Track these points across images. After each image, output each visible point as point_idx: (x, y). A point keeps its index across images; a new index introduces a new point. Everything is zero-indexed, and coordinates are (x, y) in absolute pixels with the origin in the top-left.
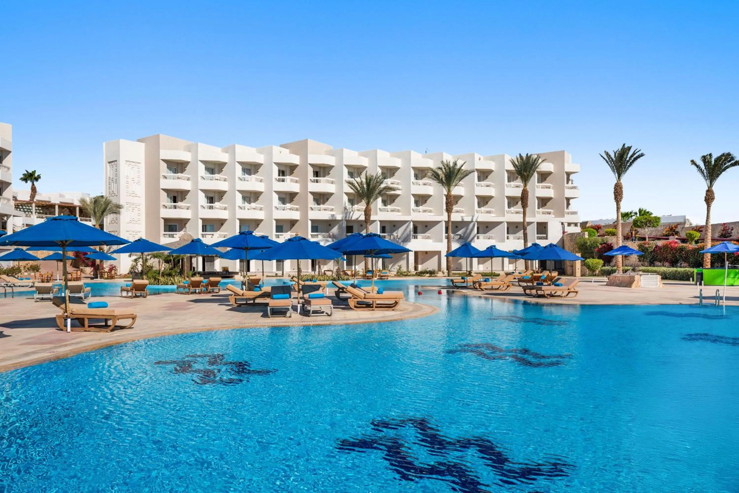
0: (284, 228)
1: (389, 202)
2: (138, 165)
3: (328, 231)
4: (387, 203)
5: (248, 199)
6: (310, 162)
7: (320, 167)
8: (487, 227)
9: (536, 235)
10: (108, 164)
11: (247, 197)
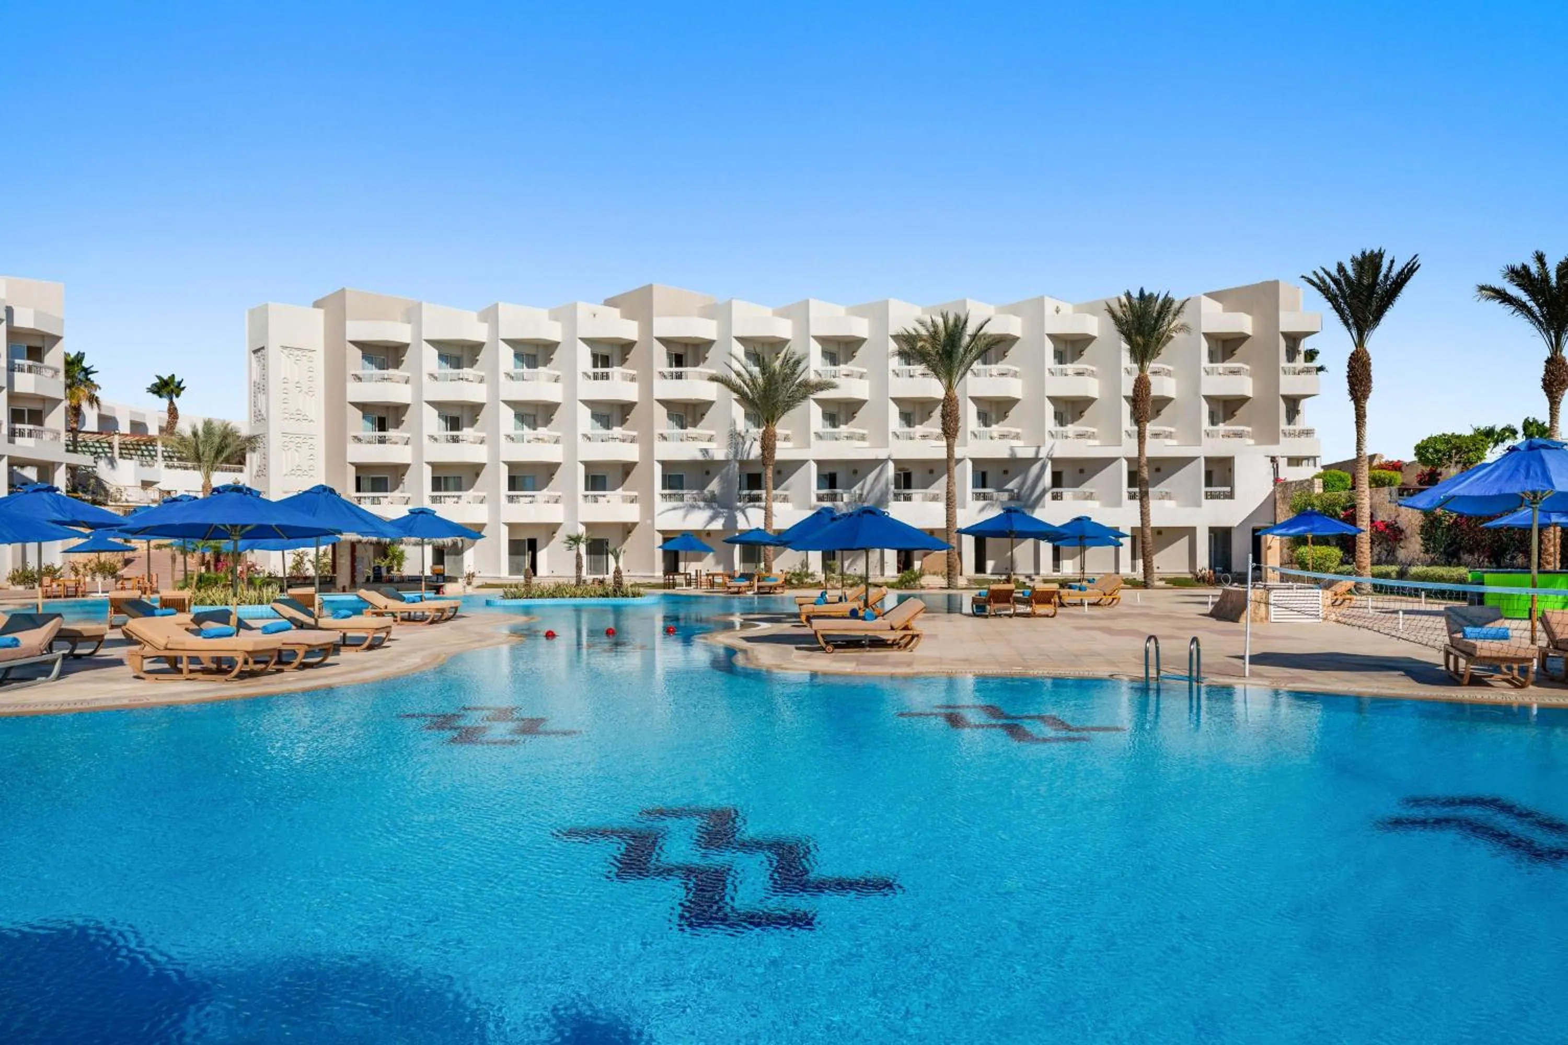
0: (609, 481)
1: (842, 418)
2: (310, 354)
3: (703, 487)
4: (839, 420)
5: (532, 418)
6: (657, 333)
7: (686, 345)
8: (1081, 471)
9: (1204, 489)
10: (253, 356)
11: (529, 415)
